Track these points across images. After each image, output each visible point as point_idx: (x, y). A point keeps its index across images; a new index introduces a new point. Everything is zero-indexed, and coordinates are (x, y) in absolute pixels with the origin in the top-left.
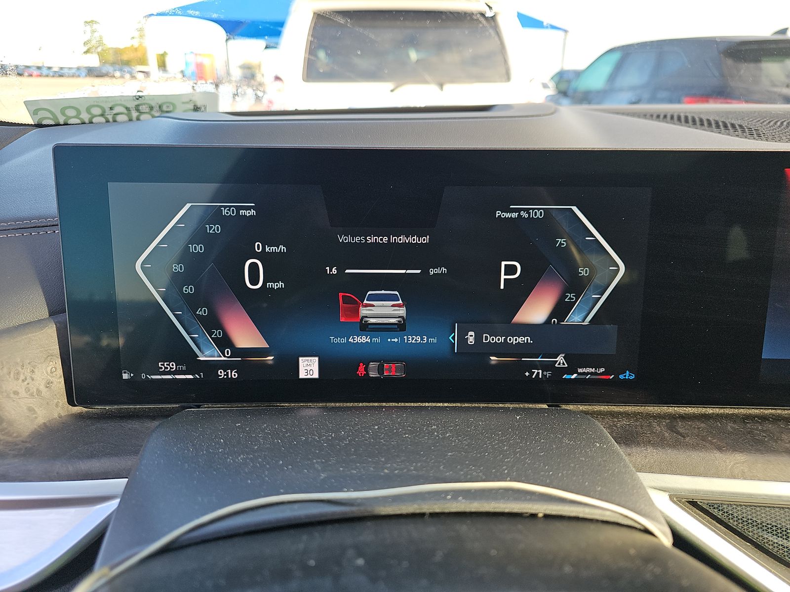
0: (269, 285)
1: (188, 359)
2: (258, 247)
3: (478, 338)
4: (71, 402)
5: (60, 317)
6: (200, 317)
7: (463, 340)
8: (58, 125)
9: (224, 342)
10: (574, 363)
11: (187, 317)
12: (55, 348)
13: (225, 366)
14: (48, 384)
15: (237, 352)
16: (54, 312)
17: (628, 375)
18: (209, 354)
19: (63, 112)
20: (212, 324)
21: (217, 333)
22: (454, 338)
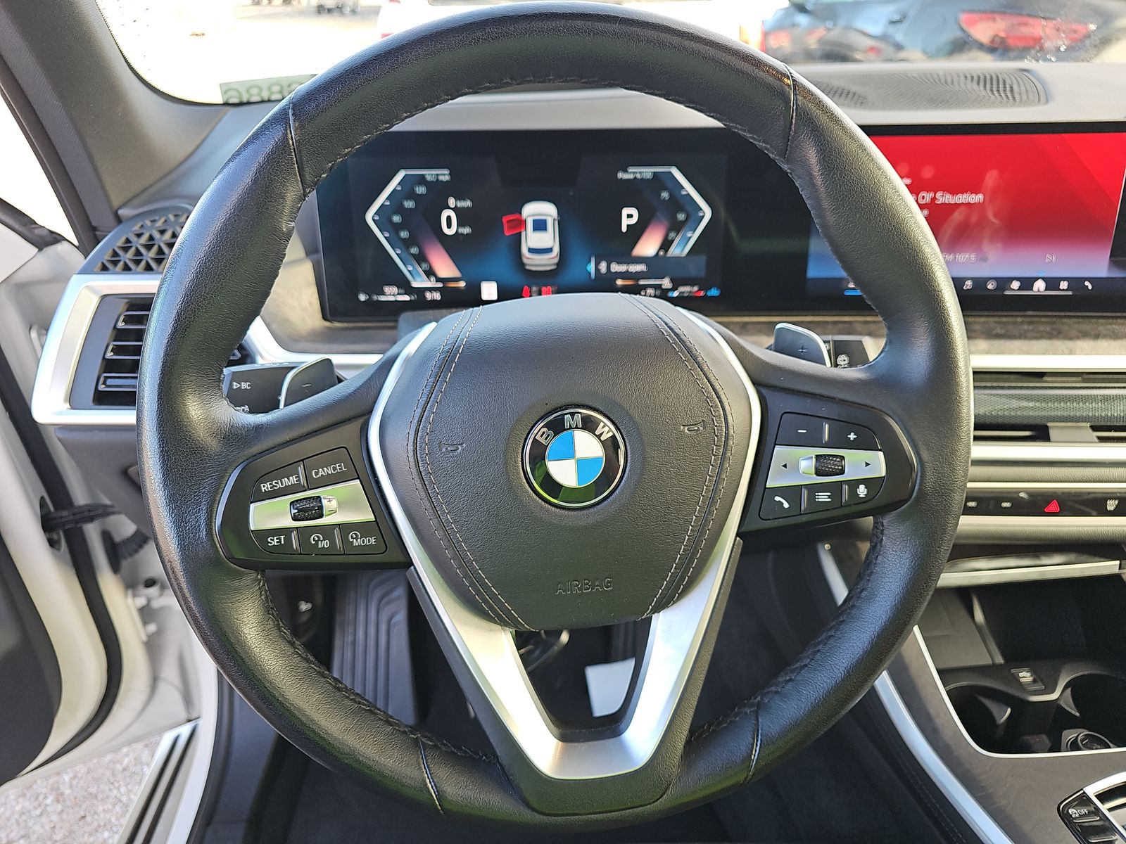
0: (462, 230)
1: (405, 286)
2: (452, 202)
3: (608, 267)
4: (325, 318)
5: (315, 257)
6: (413, 255)
7: (597, 270)
8: (249, 103)
9: (430, 273)
10: (676, 284)
11: (404, 255)
12: (312, 279)
13: (431, 290)
14: (310, 303)
15: (438, 280)
16: (308, 254)
17: (714, 292)
18: (420, 282)
19: (248, 91)
20: (421, 258)
21: (425, 266)
22: (591, 267)
